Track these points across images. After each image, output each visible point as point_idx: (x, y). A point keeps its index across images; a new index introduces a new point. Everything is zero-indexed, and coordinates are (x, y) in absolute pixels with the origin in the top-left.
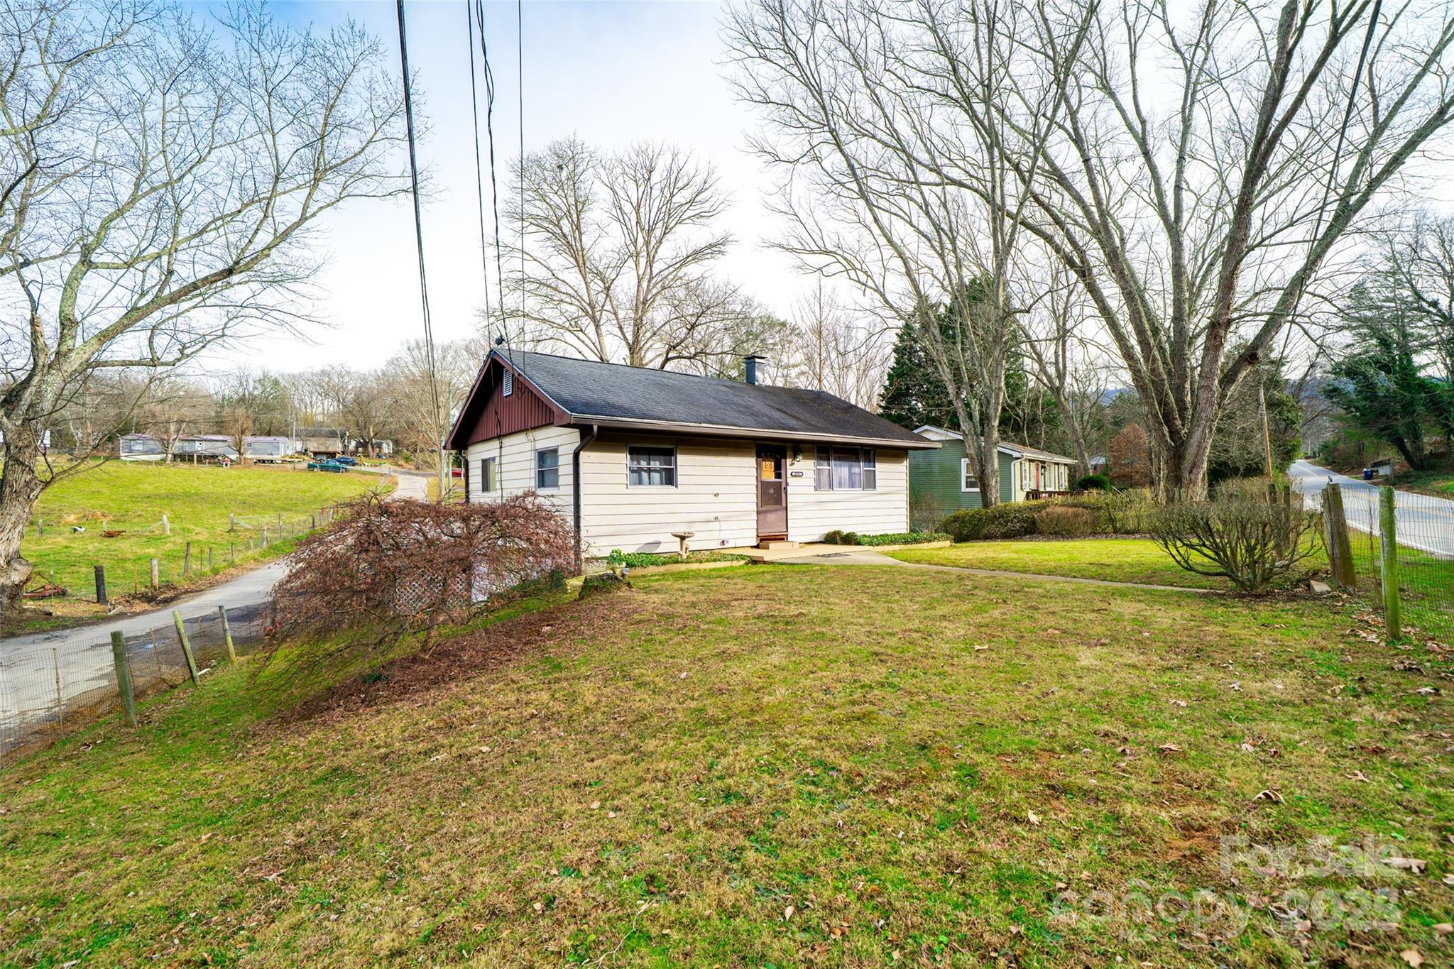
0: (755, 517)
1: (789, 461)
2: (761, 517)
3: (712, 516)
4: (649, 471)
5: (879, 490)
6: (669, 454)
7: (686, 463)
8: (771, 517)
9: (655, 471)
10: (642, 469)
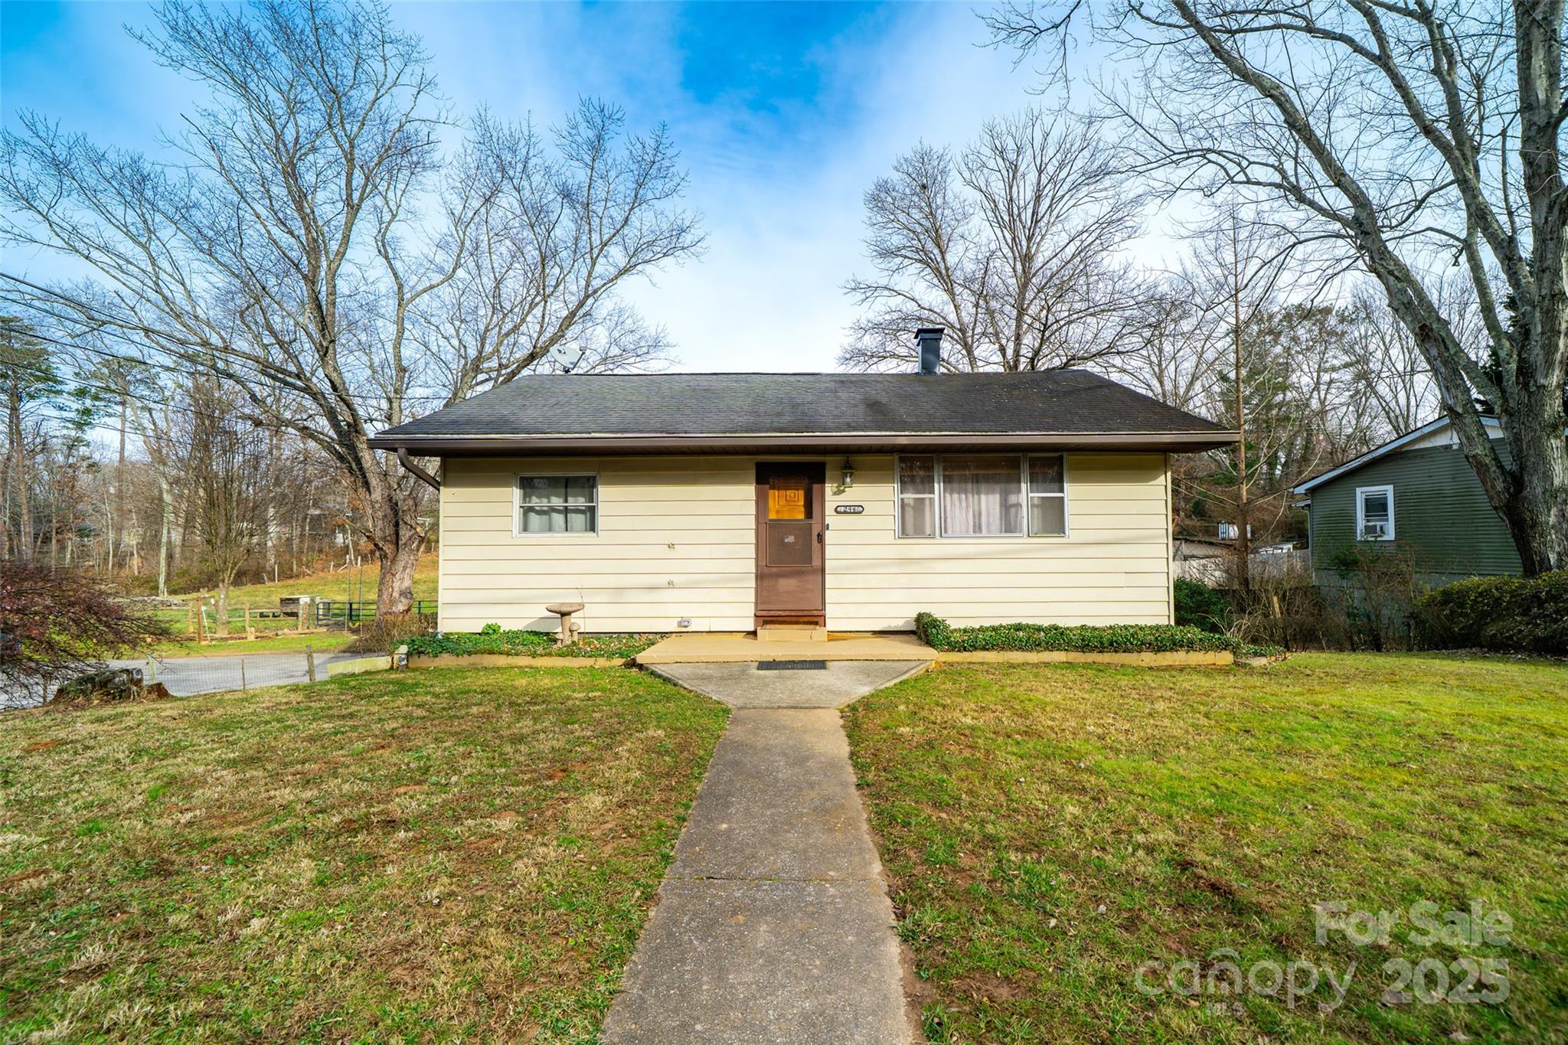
0: (753, 584)
1: (829, 488)
2: (766, 583)
3: (663, 580)
4: (566, 511)
5: (1072, 535)
6: (588, 485)
7: (610, 497)
8: (787, 584)
9: (577, 511)
10: (553, 510)
